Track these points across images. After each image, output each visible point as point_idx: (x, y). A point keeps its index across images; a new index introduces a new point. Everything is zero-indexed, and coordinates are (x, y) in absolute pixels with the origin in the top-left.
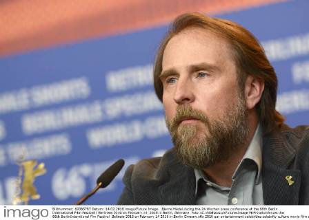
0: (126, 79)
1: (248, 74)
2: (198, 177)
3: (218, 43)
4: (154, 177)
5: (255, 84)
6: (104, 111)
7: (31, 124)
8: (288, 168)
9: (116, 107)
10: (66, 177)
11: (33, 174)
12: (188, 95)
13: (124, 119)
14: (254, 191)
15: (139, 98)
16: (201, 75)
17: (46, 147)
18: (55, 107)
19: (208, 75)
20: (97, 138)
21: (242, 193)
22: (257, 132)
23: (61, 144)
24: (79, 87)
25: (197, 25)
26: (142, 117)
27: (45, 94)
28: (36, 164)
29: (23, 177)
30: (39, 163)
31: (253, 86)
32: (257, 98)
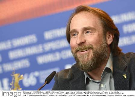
0: (52, 34)
2: (86, 77)
3: (95, 18)
4: (67, 77)
6: (43, 48)
8: (124, 71)
9: (48, 46)
10: (28, 77)
11: (19, 79)
12: (83, 41)
13: (52, 51)
14: (110, 81)
15: (58, 42)
16: (87, 32)
19: (91, 32)
20: (41, 60)
22: (110, 56)
23: (26, 63)
24: (32, 38)
25: (86, 10)
26: (60, 50)
27: (18, 42)
28: (19, 75)
29: (14, 81)
30: (21, 75)
31: (110, 36)
32: (111, 40)
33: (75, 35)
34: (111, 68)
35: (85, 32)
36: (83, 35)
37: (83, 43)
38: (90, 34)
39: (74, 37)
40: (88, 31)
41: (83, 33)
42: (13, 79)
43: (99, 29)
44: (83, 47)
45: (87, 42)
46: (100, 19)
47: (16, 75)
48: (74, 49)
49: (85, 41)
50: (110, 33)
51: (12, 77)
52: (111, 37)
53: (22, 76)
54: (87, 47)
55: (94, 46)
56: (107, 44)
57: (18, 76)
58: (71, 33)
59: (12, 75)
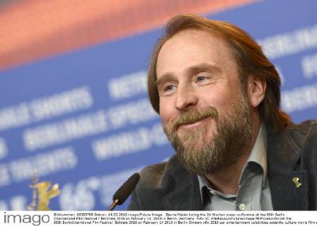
0: (129, 86)
1: (250, 72)
2: (201, 185)
5: (257, 83)
6: (108, 121)
7: (33, 140)
8: (295, 170)
9: (120, 116)
10: (74, 192)
11: (48, 196)
12: (190, 100)
14: (262, 195)
16: (200, 79)
17: (51, 163)
18: (57, 119)
19: (208, 78)
20: (103, 150)
21: (249, 199)
24: (81, 97)
27: (46, 107)
28: (49, 185)
29: (37, 200)
30: (53, 184)
31: (255, 84)
32: (260, 96)
33: (169, 88)
34: (263, 164)
35: (195, 78)
36: (191, 86)
37: (191, 104)
38: (206, 81)
39: (168, 93)
40: (201, 75)
41: (189, 80)
42: (35, 197)
43: (228, 68)
44: (192, 114)
45: (200, 101)
46: (228, 44)
47: (42, 187)
48: (170, 122)
49: (197, 100)
50: (255, 79)
51: (32, 190)
52: (259, 88)
53: (56, 186)
54: (202, 113)
55: (220, 111)
56: (252, 106)
57: (47, 189)
58: (160, 86)
59: (31, 186)
